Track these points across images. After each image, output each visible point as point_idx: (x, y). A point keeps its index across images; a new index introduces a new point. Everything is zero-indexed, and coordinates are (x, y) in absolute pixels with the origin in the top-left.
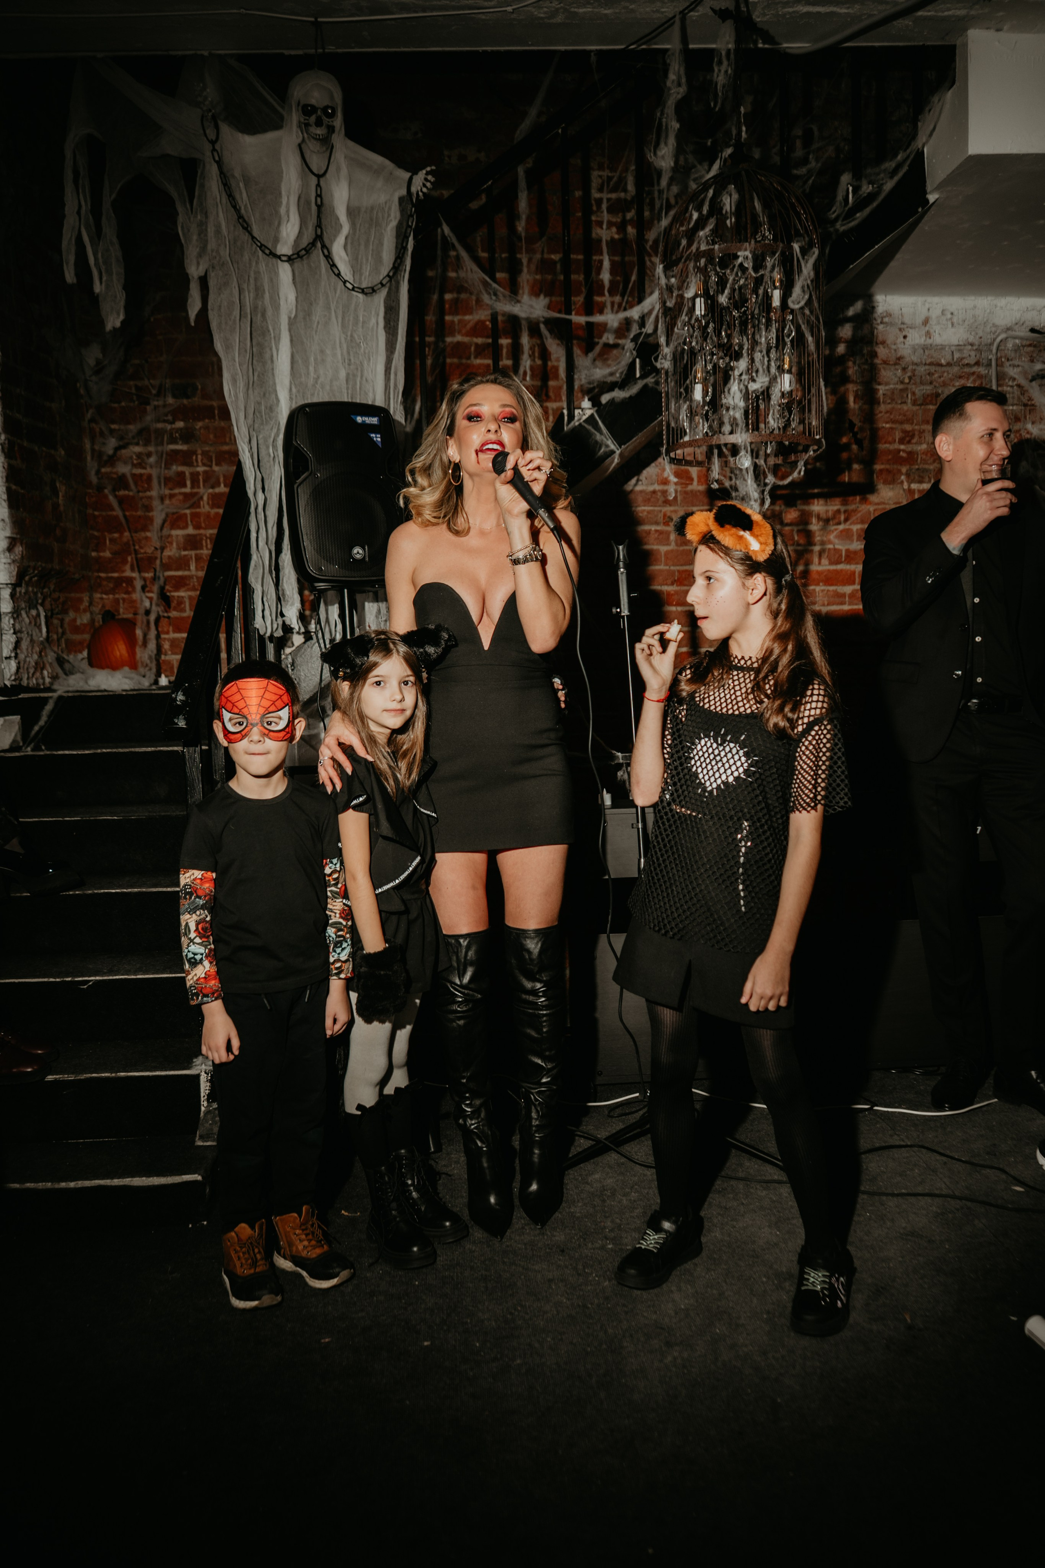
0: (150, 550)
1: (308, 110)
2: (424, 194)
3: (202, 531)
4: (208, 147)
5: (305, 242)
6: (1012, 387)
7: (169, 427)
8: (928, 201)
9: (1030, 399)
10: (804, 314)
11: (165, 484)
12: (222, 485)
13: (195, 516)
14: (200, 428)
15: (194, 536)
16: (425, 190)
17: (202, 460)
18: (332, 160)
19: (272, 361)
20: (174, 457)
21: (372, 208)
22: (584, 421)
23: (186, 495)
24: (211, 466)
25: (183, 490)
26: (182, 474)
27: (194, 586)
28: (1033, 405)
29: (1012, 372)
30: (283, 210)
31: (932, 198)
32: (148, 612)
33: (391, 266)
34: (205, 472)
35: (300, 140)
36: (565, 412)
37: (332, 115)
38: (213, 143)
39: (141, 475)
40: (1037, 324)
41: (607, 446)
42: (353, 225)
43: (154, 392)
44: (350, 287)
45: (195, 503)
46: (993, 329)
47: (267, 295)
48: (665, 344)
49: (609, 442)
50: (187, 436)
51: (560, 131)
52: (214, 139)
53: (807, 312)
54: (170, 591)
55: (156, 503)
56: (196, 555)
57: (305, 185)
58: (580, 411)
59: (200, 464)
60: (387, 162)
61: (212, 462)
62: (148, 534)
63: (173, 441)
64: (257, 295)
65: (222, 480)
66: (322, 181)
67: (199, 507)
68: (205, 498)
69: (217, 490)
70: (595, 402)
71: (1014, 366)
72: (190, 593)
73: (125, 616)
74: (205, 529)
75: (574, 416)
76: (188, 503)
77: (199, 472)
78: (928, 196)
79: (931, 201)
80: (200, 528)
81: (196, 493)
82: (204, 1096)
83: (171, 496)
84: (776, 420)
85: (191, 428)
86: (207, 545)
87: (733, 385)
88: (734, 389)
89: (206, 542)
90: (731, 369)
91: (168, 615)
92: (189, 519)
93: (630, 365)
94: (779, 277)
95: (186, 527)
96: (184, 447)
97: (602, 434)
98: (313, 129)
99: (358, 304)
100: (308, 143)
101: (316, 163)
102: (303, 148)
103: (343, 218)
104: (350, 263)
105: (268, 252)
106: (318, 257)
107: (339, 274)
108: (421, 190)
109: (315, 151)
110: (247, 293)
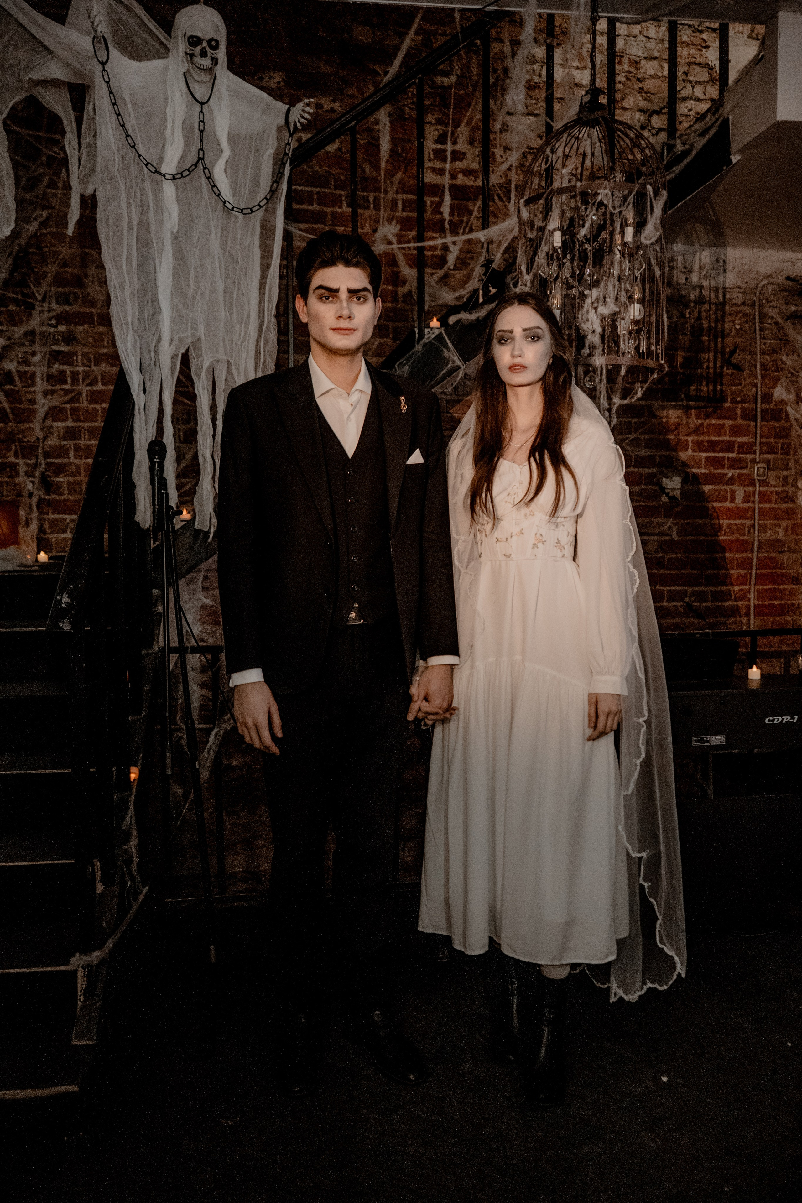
0: (33, 439)
1: (194, 41)
2: (302, 124)
3: (81, 424)
4: (98, 68)
5: (188, 163)
6: (771, 324)
7: (52, 330)
8: (731, 161)
9: (785, 335)
10: (654, 250)
11: (48, 381)
12: (100, 384)
13: (74, 410)
14: (81, 332)
15: (73, 427)
16: (302, 120)
17: (82, 360)
18: (215, 89)
19: (155, 272)
20: (55, 356)
21: (251, 137)
22: (433, 339)
23: (67, 392)
24: (90, 367)
25: (64, 387)
26: (62, 373)
27: (72, 472)
28: (786, 340)
29: (772, 312)
30: (168, 132)
31: (735, 159)
32: (31, 494)
33: (268, 189)
34: (84, 371)
35: (184, 70)
36: (417, 330)
37: (216, 48)
38: (103, 64)
39: (26, 372)
40: (791, 273)
41: (454, 362)
42: (233, 150)
43: (39, 298)
44: (230, 207)
45: (74, 397)
46: (757, 276)
47: (151, 211)
48: (525, 273)
50: (69, 339)
51: (417, 81)
53: (657, 248)
54: (50, 477)
55: (39, 398)
56: (74, 444)
57: (190, 112)
58: (429, 330)
59: (80, 364)
60: (265, 96)
61: (91, 363)
62: (31, 425)
63: (56, 343)
64: (142, 210)
65: (99, 378)
66: (205, 108)
67: (78, 402)
68: (84, 395)
69: (95, 388)
70: (443, 322)
71: (773, 307)
72: (69, 479)
73: (8, 498)
74: (84, 421)
75: (424, 334)
76: (67, 398)
77: (78, 371)
78: (732, 157)
79: (734, 161)
80: (78, 420)
81: (75, 390)
82: (81, 991)
83: (53, 392)
84: (626, 345)
85: (72, 331)
86: (85, 435)
87: (588, 311)
88: (592, 316)
89: (84, 433)
90: (583, 297)
91: (47, 497)
92: (69, 413)
93: (476, 291)
94: (632, 216)
95: (66, 420)
96: (66, 349)
97: (449, 350)
98: (198, 60)
99: (236, 223)
100: (192, 72)
101: (200, 92)
102: (188, 77)
103: (224, 144)
104: (230, 185)
105: (153, 170)
106: (200, 177)
107: (219, 194)
108: (299, 121)
109: (200, 80)
110: (133, 207)
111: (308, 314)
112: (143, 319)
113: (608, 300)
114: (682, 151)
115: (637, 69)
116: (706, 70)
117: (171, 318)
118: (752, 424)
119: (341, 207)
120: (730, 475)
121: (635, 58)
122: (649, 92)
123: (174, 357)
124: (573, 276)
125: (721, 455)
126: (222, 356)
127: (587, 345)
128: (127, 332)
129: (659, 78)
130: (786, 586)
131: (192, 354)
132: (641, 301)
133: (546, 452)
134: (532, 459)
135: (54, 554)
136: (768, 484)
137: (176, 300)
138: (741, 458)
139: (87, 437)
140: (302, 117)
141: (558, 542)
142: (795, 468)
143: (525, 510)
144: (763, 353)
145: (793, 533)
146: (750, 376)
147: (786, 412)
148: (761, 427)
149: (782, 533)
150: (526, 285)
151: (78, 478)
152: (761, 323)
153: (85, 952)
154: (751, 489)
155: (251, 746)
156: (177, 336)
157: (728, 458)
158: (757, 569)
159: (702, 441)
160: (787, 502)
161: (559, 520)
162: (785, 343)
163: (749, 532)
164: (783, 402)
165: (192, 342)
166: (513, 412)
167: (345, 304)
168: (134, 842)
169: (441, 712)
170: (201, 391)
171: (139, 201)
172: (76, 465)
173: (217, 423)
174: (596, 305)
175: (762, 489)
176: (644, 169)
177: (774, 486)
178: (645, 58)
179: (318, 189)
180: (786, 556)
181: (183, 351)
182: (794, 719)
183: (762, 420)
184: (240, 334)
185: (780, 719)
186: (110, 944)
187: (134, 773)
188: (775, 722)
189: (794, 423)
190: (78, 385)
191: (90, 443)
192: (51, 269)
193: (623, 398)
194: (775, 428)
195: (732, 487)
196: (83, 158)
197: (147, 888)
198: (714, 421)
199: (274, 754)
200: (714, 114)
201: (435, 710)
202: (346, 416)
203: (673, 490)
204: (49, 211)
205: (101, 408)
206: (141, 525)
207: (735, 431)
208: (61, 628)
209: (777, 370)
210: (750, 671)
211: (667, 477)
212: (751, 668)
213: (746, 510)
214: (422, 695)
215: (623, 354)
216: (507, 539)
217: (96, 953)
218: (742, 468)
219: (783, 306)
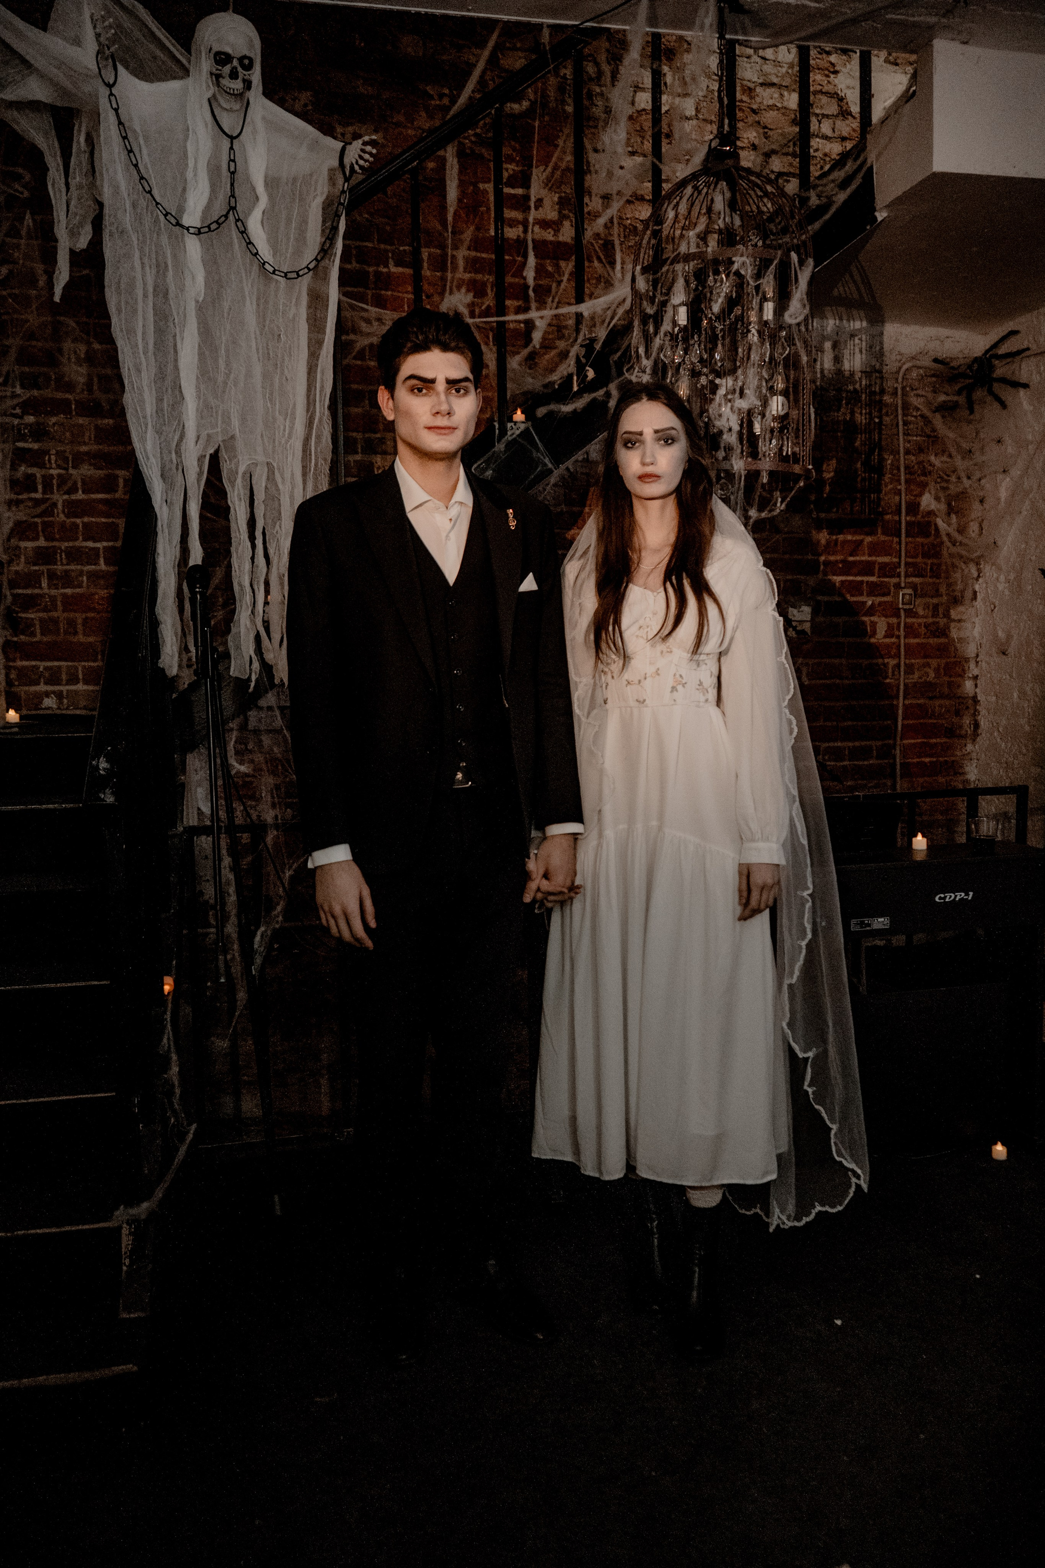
1: (222, 58)
2: (361, 167)
4: (104, 91)
5: (216, 214)
6: (916, 417)
7: (16, 422)
8: (876, 218)
9: (934, 430)
10: (799, 331)
11: (12, 488)
12: (80, 492)
13: (47, 526)
14: (54, 424)
15: (46, 548)
16: (361, 162)
17: (56, 461)
18: (248, 120)
19: (176, 351)
20: (20, 456)
21: (295, 180)
22: (518, 436)
23: (37, 502)
24: (67, 469)
25: (33, 495)
26: (31, 477)
27: (46, 606)
28: (935, 437)
29: (915, 401)
30: (190, 174)
31: (880, 216)
33: (318, 248)
34: (59, 475)
35: (209, 94)
36: (497, 425)
37: (249, 67)
38: (110, 86)
40: (940, 354)
41: (546, 465)
42: (271, 197)
44: (271, 269)
45: (47, 508)
46: (899, 357)
47: (170, 273)
48: (643, 355)
49: (547, 461)
50: (39, 433)
51: (493, 112)
52: (111, 82)
53: (803, 329)
54: (17, 612)
55: (3, 510)
56: (48, 570)
57: (217, 148)
58: (512, 424)
59: (54, 466)
60: (310, 128)
61: (68, 464)
63: (23, 438)
64: (158, 272)
65: (79, 484)
66: (236, 143)
67: (52, 515)
68: (60, 506)
69: (73, 497)
70: (529, 415)
71: (918, 396)
72: (41, 615)
75: (507, 431)
76: (39, 510)
77: (52, 475)
78: (877, 214)
79: (880, 219)
80: (53, 539)
81: (48, 499)
82: (126, 1253)
83: (18, 503)
84: (768, 447)
85: (43, 423)
86: (61, 559)
87: (720, 405)
88: (725, 410)
89: (61, 556)
90: (714, 388)
91: (15, 639)
92: (40, 528)
93: (570, 376)
94: (772, 290)
95: (36, 539)
96: (36, 446)
97: (538, 450)
98: (226, 82)
99: (277, 289)
100: (219, 97)
101: (228, 122)
102: (212, 101)
103: (260, 189)
104: (268, 241)
105: (174, 221)
106: (230, 230)
107: (257, 253)
108: (357, 163)
109: (228, 108)
110: (147, 268)
111: (396, 409)
112: (162, 410)
113: (746, 391)
114: (818, 206)
115: (751, 98)
116: (834, 101)
117: (197, 410)
118: (896, 540)
119: (387, 266)
120: (870, 603)
121: (749, 84)
122: (765, 127)
123: (201, 459)
124: (701, 360)
125: (859, 578)
126: (261, 458)
127: (722, 445)
128: (146, 427)
129: (778, 109)
130: (938, 740)
131: (223, 454)
132: (785, 393)
133: (684, 575)
134: (668, 585)
135: (24, 712)
136: (915, 615)
137: (202, 387)
138: (882, 582)
139: (64, 561)
140: (361, 157)
141: (701, 684)
142: (947, 594)
143: (661, 647)
144: (907, 452)
145: (945, 675)
146: (892, 481)
147: (936, 525)
148: (907, 543)
149: (932, 675)
150: (644, 372)
151: (55, 614)
152: (904, 415)
153: (130, 1204)
154: (894, 620)
155: (340, 939)
156: (206, 432)
157: (867, 582)
158: (903, 719)
159: (837, 561)
160: (938, 637)
161: (702, 657)
162: (933, 440)
163: (893, 674)
164: (931, 513)
165: (224, 441)
166: (641, 529)
167: (443, 397)
168: (175, 1069)
169: (566, 891)
170: (237, 503)
171: (154, 261)
172: (50, 597)
173: (256, 542)
174: (729, 397)
175: (909, 620)
176: (772, 226)
177: (923, 617)
178: (762, 84)
179: (358, 243)
180: (937, 703)
181: (212, 451)
182: (968, 895)
183: (907, 536)
184: (284, 430)
185: (953, 896)
186: (159, 1194)
187: (169, 984)
188: (947, 900)
189: (945, 539)
190: (52, 493)
191: (68, 567)
192: (14, 342)
193: (760, 510)
194: (923, 545)
195: (872, 618)
196: (73, 203)
197: (194, 1126)
198: (849, 537)
199: (367, 949)
200: (855, 160)
201: (559, 889)
202: (444, 535)
203: (801, 622)
204: (11, 266)
205: (83, 522)
206: (168, 673)
207: (875, 549)
208: (103, 800)
209: (924, 474)
210: (914, 839)
211: (795, 607)
212: (916, 836)
213: (888, 646)
214: (541, 871)
215: (764, 456)
216: (640, 681)
217: (145, 1205)
218: (884, 595)
219: (930, 396)
